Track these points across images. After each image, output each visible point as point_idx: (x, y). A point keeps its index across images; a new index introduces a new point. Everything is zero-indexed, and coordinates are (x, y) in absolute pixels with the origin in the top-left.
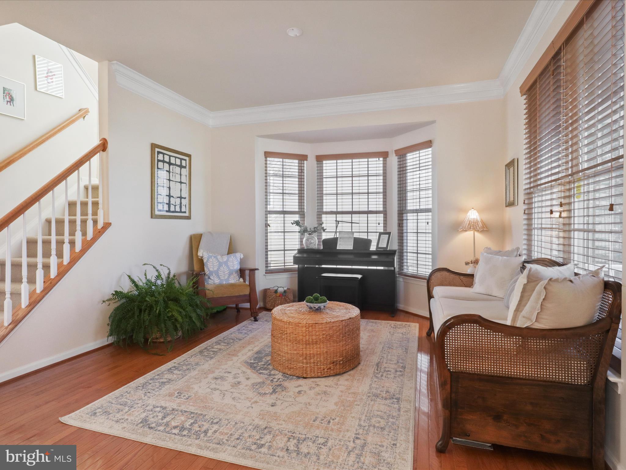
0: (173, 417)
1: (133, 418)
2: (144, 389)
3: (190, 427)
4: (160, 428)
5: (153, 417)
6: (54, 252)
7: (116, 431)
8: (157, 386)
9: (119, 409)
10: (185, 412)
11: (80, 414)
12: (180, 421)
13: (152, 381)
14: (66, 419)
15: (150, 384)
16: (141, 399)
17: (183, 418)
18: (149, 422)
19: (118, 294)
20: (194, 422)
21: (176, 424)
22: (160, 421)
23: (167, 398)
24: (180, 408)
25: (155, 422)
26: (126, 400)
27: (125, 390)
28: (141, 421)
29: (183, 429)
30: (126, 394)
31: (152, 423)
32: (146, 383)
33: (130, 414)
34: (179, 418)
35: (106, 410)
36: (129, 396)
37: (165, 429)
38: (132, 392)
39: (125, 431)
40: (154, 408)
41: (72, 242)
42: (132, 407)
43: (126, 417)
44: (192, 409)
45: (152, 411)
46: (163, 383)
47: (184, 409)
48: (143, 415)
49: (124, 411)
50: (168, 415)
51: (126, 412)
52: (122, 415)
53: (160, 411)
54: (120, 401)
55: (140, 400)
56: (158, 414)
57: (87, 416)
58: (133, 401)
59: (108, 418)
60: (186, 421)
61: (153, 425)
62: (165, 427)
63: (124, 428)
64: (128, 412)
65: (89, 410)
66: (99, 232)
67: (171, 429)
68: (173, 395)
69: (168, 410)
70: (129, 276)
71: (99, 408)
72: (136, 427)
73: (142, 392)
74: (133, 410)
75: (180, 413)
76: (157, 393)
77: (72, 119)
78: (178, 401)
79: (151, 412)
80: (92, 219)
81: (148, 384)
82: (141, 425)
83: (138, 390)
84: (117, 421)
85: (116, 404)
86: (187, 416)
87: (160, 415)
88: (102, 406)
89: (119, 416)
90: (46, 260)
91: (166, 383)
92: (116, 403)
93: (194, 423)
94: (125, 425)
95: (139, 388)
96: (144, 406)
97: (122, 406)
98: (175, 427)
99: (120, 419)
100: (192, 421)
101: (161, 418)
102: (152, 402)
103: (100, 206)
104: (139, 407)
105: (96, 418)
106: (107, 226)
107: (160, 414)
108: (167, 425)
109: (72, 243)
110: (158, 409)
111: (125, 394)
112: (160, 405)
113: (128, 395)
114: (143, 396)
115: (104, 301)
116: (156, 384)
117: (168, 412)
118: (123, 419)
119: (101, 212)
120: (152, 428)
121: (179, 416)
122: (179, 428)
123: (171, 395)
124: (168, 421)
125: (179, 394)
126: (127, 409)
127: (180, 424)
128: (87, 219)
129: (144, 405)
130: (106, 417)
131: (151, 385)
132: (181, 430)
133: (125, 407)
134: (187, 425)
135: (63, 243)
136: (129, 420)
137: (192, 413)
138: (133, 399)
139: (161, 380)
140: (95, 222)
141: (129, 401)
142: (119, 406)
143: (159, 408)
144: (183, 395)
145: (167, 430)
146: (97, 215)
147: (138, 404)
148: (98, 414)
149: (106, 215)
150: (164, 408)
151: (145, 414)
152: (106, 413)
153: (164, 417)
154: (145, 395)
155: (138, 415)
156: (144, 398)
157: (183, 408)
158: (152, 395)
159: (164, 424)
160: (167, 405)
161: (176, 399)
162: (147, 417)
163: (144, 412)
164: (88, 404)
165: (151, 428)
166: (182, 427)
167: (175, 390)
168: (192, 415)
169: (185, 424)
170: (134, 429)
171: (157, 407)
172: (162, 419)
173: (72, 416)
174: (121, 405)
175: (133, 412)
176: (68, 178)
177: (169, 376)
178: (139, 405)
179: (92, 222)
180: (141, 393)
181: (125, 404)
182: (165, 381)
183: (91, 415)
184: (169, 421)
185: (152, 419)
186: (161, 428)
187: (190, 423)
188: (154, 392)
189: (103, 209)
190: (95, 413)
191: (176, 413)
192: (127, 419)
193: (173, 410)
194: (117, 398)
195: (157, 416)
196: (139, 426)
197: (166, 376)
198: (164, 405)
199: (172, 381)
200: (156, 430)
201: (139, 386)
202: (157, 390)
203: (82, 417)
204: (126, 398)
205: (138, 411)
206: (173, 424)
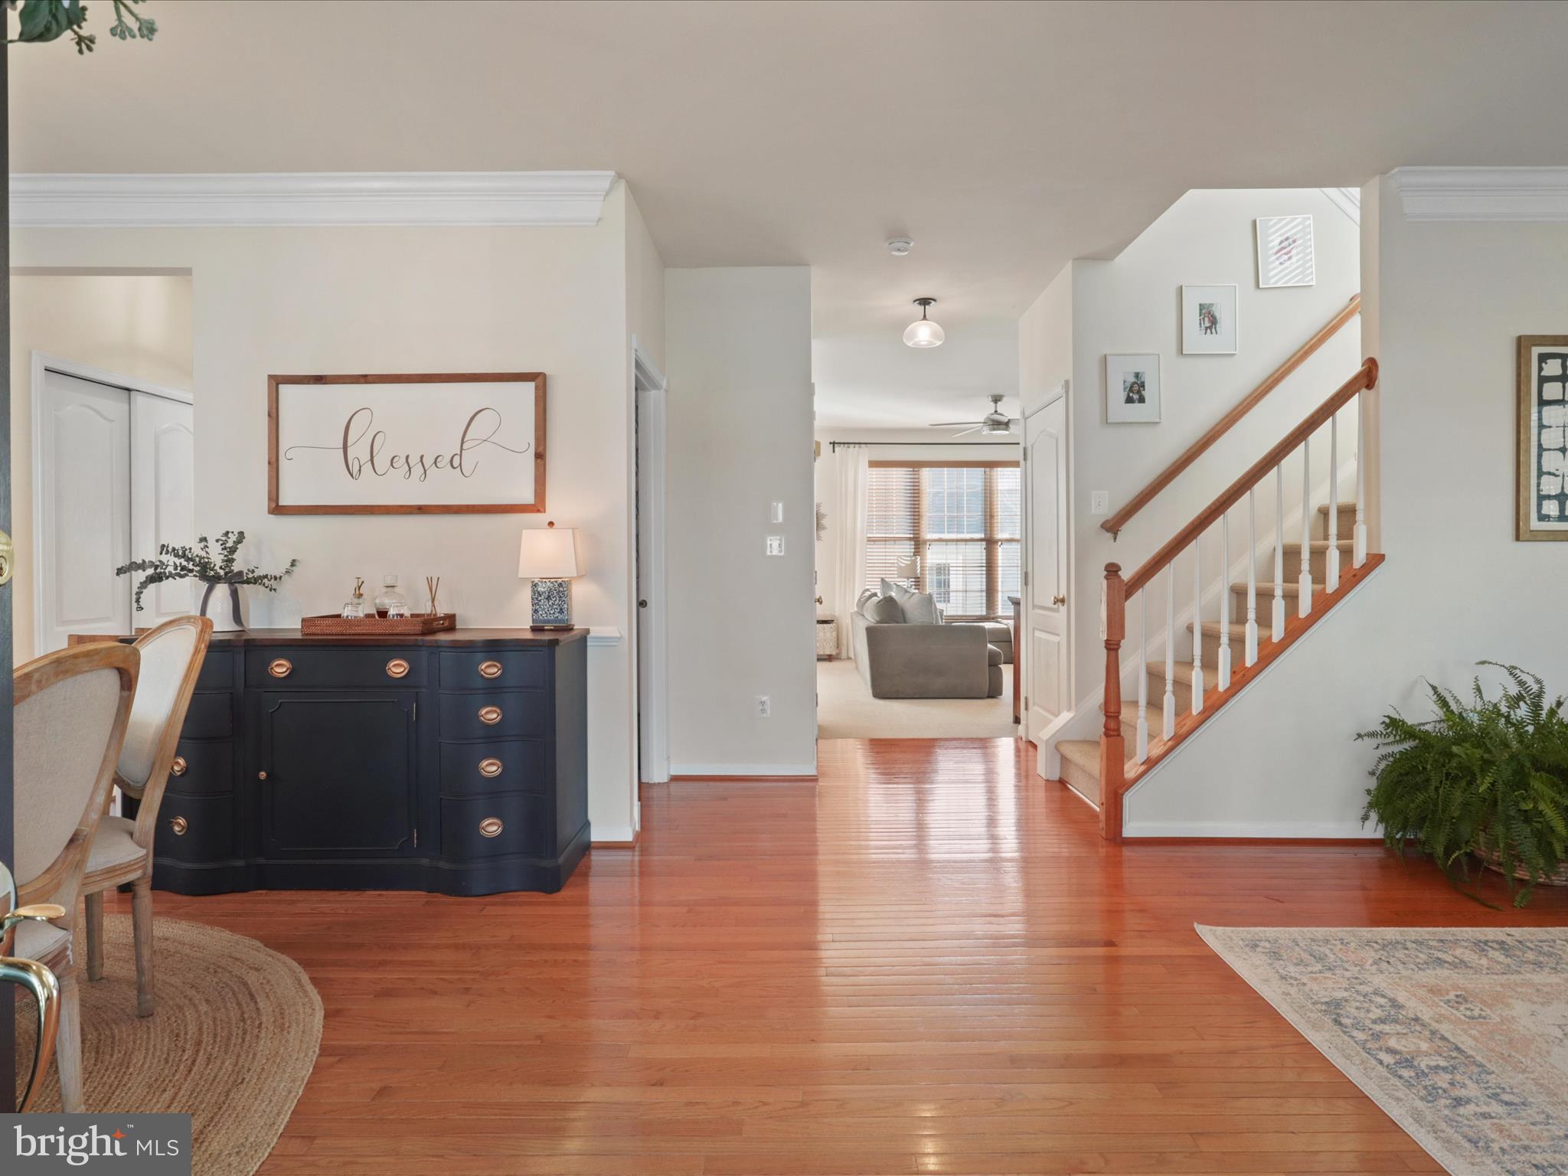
0: (1404, 1031)
1: (1315, 987)
2: (1382, 952)
3: (1426, 1071)
4: (1355, 1033)
5: (1357, 1008)
6: (1251, 615)
7: (1271, 992)
8: (1418, 960)
9: (1302, 961)
10: (1443, 1038)
11: (1231, 934)
12: (1413, 1048)
13: (1414, 945)
14: (1205, 932)
15: (1407, 949)
16: (1362, 966)
17: (1424, 1046)
18: (1341, 1012)
19: (1395, 726)
20: (1447, 1068)
21: (1399, 1048)
22: (1368, 1023)
23: (1422, 992)
24: (1435, 1026)
25: (1355, 1018)
26: (1328, 952)
27: (1340, 935)
28: (1327, 1000)
29: (1408, 1062)
30: (1338, 942)
31: (1348, 1017)
32: (1398, 943)
33: (1316, 979)
34: (1414, 1040)
35: (1276, 950)
36: (1341, 950)
37: (1366, 1041)
38: (1352, 944)
39: (1285, 999)
40: (1375, 994)
41: (1290, 596)
42: (1330, 969)
43: (1305, 981)
44: (1466, 1043)
45: (1365, 996)
46: (1440, 962)
47: (1443, 1033)
48: (1340, 994)
49: (1310, 969)
50: (1396, 1021)
51: (1312, 972)
52: (1301, 973)
53: (1382, 1006)
54: (1314, 948)
55: (1356, 966)
56: (1373, 1008)
57: (1241, 943)
58: (1342, 961)
59: (1271, 964)
60: (1427, 1054)
61: (1345, 1021)
62: (1370, 1038)
63: (1288, 994)
64: (1315, 973)
65: (1249, 936)
66: (1354, 576)
67: (1381, 1049)
68: (1441, 995)
69: (1404, 1013)
70: (1434, 688)
71: (1269, 941)
72: (1311, 1006)
73: (1373, 954)
74: (1327, 975)
75: (1427, 1033)
76: (1404, 973)
77: (1331, 325)
78: (1444, 1010)
79: (1362, 998)
80: (1338, 547)
81: (1400, 946)
82: (1324, 1007)
83: (1367, 948)
84: (1283, 978)
85: (1304, 950)
86: (1439, 1047)
87: (1376, 1013)
88: (1276, 941)
89: (1292, 970)
90: (1237, 629)
91: (1446, 965)
92: (1305, 948)
93: (1444, 1069)
94: (1293, 991)
95: (1375, 945)
96: (1356, 981)
97: (1312, 958)
98: (1391, 1051)
99: (1291, 978)
100: (1443, 1063)
101: (1374, 1018)
102: (1379, 981)
103: (1360, 516)
104: (1343, 977)
105: (1251, 954)
106: (1375, 560)
107: (1379, 1011)
108: (1377, 1036)
109: (1291, 598)
110: (1382, 1001)
111: (1334, 942)
112: (1392, 996)
113: (1340, 946)
114: (1370, 961)
115: (1360, 736)
116: (1421, 955)
117: (1401, 1017)
118: (1296, 979)
119: (1361, 531)
120: (1340, 1024)
121: (1419, 1038)
122: (1398, 1057)
123: (1434, 991)
124: (1384, 1031)
125: (1460, 1000)
126: (1319, 967)
127: (1408, 1053)
128: (1327, 548)
129: (1356, 978)
130: (1270, 961)
131: (1406, 952)
132: (1400, 1063)
133: (1317, 962)
134: (1423, 1063)
135: (1272, 596)
136: (1307, 988)
137: (1458, 1049)
138: (1345, 959)
139: (1440, 955)
140: (1346, 553)
141: (1332, 956)
142: (1305, 956)
143: (1386, 1000)
144: (1469, 1005)
145: (1369, 1045)
146: (1350, 537)
147: (1347, 970)
148: (1259, 949)
149: (1372, 536)
150: (1395, 1004)
151: (1346, 994)
152: (1275, 955)
153: (1383, 1021)
154: (1375, 963)
155: (1331, 988)
156: (1367, 967)
157: (1445, 1029)
158: (1392, 970)
159: (1370, 1032)
160: (1408, 1004)
161: (1442, 1004)
162: (1346, 1001)
163: (1346, 990)
164: (1255, 925)
165: (1337, 1022)
166: (1407, 1060)
167: (1456, 987)
168: (1454, 1054)
169: (1419, 1059)
170: (1303, 1007)
171: (1383, 996)
172: (1374, 1022)
173: (1216, 931)
174: (1311, 955)
175: (1326, 978)
176: (1284, 462)
177: (1469, 956)
178: (1348, 974)
179: (1337, 552)
180: (1370, 955)
181: (1320, 959)
182: (1449, 959)
183: (1247, 945)
184: (1388, 1034)
185: (1353, 1010)
186: (1361, 1036)
187: (1433, 1063)
188: (1400, 967)
189: (1367, 522)
190: (1257, 946)
191: (1418, 1028)
192: (1304, 984)
193: (1416, 1019)
194: (1313, 940)
195: (1368, 1011)
196: (1318, 1006)
197: (1458, 952)
198: (1401, 1000)
199: (1467, 967)
200: (1345, 1032)
201: (1377, 943)
202: (1413, 967)
203: (1231, 939)
204: (1332, 950)
205: (1337, 982)
206: (1393, 1043)
